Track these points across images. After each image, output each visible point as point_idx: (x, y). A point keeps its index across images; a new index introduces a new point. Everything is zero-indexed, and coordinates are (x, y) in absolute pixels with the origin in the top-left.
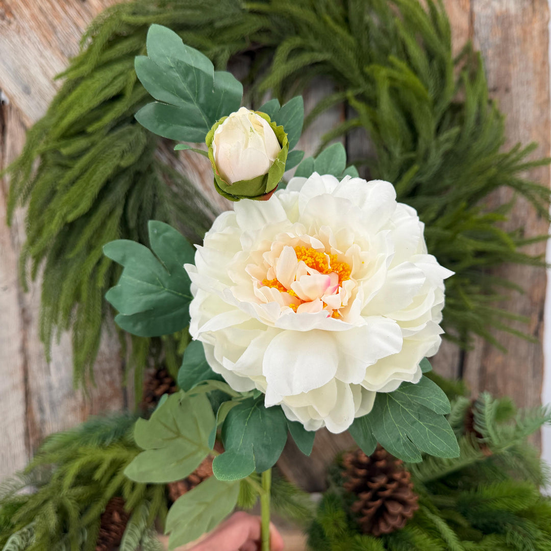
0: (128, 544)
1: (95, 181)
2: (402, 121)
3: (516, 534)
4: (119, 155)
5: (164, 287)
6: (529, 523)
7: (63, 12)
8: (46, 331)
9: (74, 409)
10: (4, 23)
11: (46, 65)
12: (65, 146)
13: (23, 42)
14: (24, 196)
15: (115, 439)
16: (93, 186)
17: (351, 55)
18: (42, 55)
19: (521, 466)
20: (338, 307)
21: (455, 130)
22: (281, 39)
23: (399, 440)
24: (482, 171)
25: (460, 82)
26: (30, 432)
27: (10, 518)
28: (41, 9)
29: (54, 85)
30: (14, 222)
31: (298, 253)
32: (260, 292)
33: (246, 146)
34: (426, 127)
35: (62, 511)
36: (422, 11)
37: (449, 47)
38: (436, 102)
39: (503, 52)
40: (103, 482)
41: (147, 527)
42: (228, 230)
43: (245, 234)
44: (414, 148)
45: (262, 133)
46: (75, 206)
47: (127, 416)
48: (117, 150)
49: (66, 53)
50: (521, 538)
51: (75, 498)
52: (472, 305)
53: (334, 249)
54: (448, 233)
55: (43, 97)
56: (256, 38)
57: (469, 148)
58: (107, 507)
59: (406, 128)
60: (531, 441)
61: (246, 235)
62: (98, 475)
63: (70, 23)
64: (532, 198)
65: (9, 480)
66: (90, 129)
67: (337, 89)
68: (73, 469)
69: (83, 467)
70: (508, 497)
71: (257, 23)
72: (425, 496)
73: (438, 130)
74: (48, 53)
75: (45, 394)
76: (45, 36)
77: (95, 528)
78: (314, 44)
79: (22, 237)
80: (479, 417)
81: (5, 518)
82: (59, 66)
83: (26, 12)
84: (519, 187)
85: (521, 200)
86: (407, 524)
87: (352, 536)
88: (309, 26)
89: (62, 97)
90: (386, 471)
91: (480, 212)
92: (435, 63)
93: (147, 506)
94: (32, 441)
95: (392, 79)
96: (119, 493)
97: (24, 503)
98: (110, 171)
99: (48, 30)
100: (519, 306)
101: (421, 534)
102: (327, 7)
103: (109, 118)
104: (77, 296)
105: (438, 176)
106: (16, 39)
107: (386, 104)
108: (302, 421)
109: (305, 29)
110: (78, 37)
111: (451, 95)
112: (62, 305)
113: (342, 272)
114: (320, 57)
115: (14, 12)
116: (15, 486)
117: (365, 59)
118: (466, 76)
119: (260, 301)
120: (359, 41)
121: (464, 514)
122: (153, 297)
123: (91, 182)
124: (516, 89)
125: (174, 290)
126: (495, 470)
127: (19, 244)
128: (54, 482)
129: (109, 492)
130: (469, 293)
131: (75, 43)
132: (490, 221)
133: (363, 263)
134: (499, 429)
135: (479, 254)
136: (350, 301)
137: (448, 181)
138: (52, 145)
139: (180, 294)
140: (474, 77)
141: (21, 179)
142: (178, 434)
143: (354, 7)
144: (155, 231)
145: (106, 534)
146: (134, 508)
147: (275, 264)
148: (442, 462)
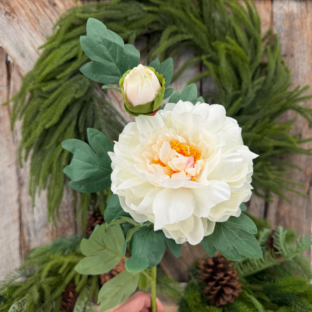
0: (78, 310)
1: (61, 106)
2: (233, 73)
3: (297, 306)
4: (74, 91)
5: (96, 165)
6: (305, 300)
7: (43, 11)
8: (33, 189)
9: (47, 234)
10: (11, 18)
11: (33, 41)
12: (44, 86)
13: (21, 28)
14: (21, 114)
15: (70, 251)
16: (59, 108)
17: (204, 36)
18: (31, 36)
19: (300, 268)
20: (194, 175)
21: (263, 78)
22: (165, 27)
23: (228, 248)
24: (278, 101)
25: (266, 51)
26: (22, 247)
27: (12, 295)
28: (31, 10)
29: (38, 53)
30: (15, 128)
31: (171, 145)
32: (151, 167)
33: (142, 85)
34: (246, 76)
35: (41, 291)
36: (244, 11)
37: (259, 32)
38: (252, 62)
39: (290, 34)
40: (64, 275)
41: (88, 301)
42: (132, 133)
44: (240, 89)
45: (151, 78)
46: (50, 120)
47: (77, 238)
48: (73, 89)
49: (45, 34)
50: (300, 308)
51: (48, 284)
52: (272, 176)
53: (192, 143)
54: (259, 136)
55: (31, 59)
56: (151, 27)
57: (270, 88)
58: (66, 289)
59: (235, 77)
60: (305, 254)
61: (143, 136)
62: (61, 271)
63: (47, 18)
64: (306, 117)
65: (11, 273)
66: (58, 77)
67: (196, 55)
68: (47, 267)
69: (52, 266)
70: (292, 285)
71: (151, 18)
72: (245, 285)
73: (253, 78)
74: (35, 35)
75: (31, 226)
76: (33, 25)
77: (60, 300)
78: (184, 30)
79: (19, 137)
80: (276, 240)
81: (9, 294)
82: (40, 42)
83: (23, 12)
84: (299, 110)
85: (300, 117)
86: (235, 300)
87: (204, 306)
88: (181, 19)
89: (42, 59)
90: (223, 270)
91: (277, 124)
92: (251, 40)
93: (88, 289)
94: (23, 252)
95: (227, 49)
96: (73, 281)
97: (20, 286)
98: (69, 101)
99: (35, 21)
100: (299, 177)
101: (243, 306)
102: (191, 9)
103: (69, 70)
104: (50, 170)
105: (253, 104)
106: (17, 27)
107: (224, 63)
108: (175, 238)
109: (178, 21)
110: (51, 26)
111: (260, 58)
112: (42, 175)
113: (196, 155)
114: (187, 37)
115: (16, 11)
116: (14, 277)
117: (212, 38)
118: (269, 48)
119: (151, 172)
120: (209, 28)
121: (267, 295)
122: (90, 171)
123: (59, 106)
124: (297, 55)
125: (102, 167)
126: (285, 271)
127: (17, 141)
128: (36, 274)
129: (67, 280)
130: (270, 170)
131: (50, 30)
132: (283, 129)
133: (208, 150)
134: (288, 246)
135: (276, 148)
136: (201, 171)
137: (258, 107)
138: (37, 86)
139: (105, 169)
140: (273, 48)
141: (19, 105)
142: (105, 247)
143: (206, 9)
144: (91, 134)
145: (65, 304)
146: (81, 290)
147: (159, 151)
148: (255, 265)
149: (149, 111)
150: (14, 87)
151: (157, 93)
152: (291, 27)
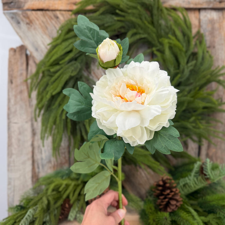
0: (71, 216)
2: (174, 59)
3: (221, 213)
4: (71, 72)
5: (83, 104)
7: (50, 22)
8: (43, 136)
9: (51, 168)
10: (30, 26)
12: (52, 68)
13: (36, 33)
14: (36, 87)
15: (67, 177)
17: (154, 35)
18: (42, 37)
21: (194, 62)
22: (128, 30)
23: (162, 147)
24: (204, 77)
25: (196, 45)
26: (34, 176)
28: (43, 22)
29: (46, 48)
31: (127, 86)
33: (109, 50)
34: (183, 61)
36: (181, 19)
37: (191, 31)
38: (186, 52)
39: (212, 33)
40: (62, 192)
41: (78, 211)
43: (109, 80)
44: (179, 68)
46: (55, 90)
48: (70, 70)
49: (51, 36)
50: (223, 214)
52: (202, 127)
53: (139, 84)
54: (192, 99)
55: (42, 52)
56: (120, 30)
57: (199, 69)
58: (64, 202)
59: (175, 61)
62: (61, 189)
66: (61, 63)
67: (149, 48)
68: (52, 186)
69: (55, 186)
70: (218, 200)
72: (185, 200)
73: (188, 62)
74: (45, 36)
75: (40, 162)
76: (44, 31)
77: (59, 209)
78: (141, 31)
79: (34, 102)
80: (205, 168)
82: (48, 41)
83: (37, 22)
84: (219, 82)
85: (221, 88)
86: (178, 209)
87: (157, 212)
89: (50, 52)
90: (169, 188)
91: (205, 92)
92: (186, 37)
93: (78, 203)
95: (169, 43)
96: (68, 197)
98: (67, 77)
99: (45, 28)
102: (145, 18)
103: (67, 58)
104: (55, 123)
105: (188, 79)
106: (34, 32)
107: (167, 52)
109: (137, 26)
110: (56, 31)
111: (192, 49)
112: (49, 126)
113: (142, 92)
114: (143, 36)
115: (33, 22)
117: (159, 36)
118: (198, 42)
120: (157, 30)
121: (201, 207)
122: (80, 107)
124: (217, 47)
127: (32, 106)
129: (65, 196)
130: (201, 123)
133: (149, 89)
135: (205, 108)
137: (192, 81)
140: (201, 42)
141: (35, 81)
143: (155, 18)
144: (80, 85)
145: (63, 212)
146: (74, 203)
147: (119, 90)
148: (191, 186)
149: (113, 66)
150: (31, 70)
151: (118, 55)
152: (213, 28)
